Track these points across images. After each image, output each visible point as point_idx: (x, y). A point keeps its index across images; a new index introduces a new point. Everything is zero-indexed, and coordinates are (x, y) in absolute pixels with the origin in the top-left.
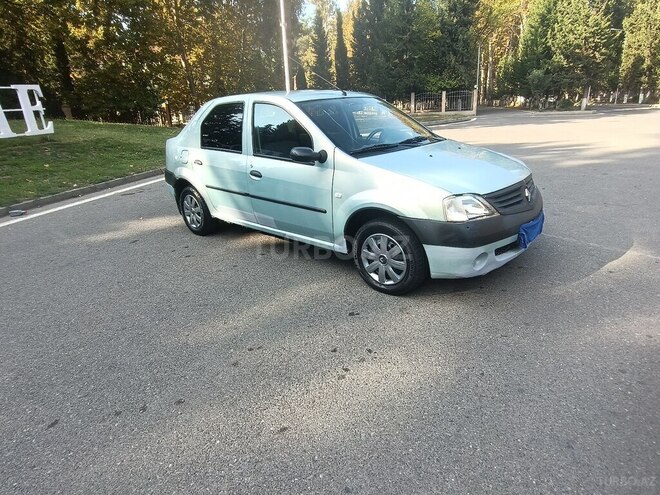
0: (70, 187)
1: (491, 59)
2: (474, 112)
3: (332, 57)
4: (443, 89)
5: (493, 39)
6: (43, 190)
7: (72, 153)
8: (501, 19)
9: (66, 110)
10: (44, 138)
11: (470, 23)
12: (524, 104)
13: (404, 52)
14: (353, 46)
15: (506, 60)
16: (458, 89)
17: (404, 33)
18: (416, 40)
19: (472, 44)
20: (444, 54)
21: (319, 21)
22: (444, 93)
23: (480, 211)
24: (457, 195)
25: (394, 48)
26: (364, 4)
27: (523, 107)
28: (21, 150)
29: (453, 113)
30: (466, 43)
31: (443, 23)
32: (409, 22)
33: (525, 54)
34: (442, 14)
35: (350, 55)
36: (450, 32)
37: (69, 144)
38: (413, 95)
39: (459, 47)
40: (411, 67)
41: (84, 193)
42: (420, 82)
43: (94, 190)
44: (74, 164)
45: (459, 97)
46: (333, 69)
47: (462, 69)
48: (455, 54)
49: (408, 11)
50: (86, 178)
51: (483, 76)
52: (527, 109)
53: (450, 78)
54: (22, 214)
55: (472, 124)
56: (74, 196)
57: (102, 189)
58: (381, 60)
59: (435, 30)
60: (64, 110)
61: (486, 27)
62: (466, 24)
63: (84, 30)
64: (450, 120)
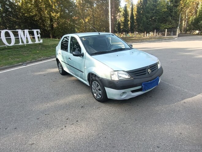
0: (41, 58)
1: (187, 17)
2: (177, 36)
3: (129, 19)
4: (166, 29)
5: (188, 11)
6: (33, 59)
7: (46, 48)
8: (191, 4)
9: (51, 36)
10: (40, 44)
11: (178, 6)
12: (199, 33)
13: (153, 16)
14: (136, 15)
15: (192, 18)
16: (172, 28)
17: (153, 10)
18: (157, 12)
19: (178, 13)
20: (167, 17)
21: (126, 8)
22: (166, 30)
23: (126, 77)
24: (115, 71)
25: (149, 15)
26: (141, 1)
27: (198, 34)
28: (34, 47)
29: (169, 36)
30: (176, 13)
31: (168, 6)
32: (156, 6)
33: (199, 15)
34: (168, 3)
35: (135, 18)
36: (170, 9)
37: (46, 45)
38: (155, 30)
39: (173, 14)
40: (155, 21)
41: (44, 60)
42: (158, 26)
43: (47, 59)
44: (45, 51)
45: (172, 31)
46: (129, 22)
47: (174, 21)
48: (171, 16)
49: (155, 3)
50: (46, 55)
51: (183, 23)
52: (199, 35)
53: (169, 25)
54: (26, 65)
55: (175, 40)
56: (41, 60)
57: (49, 59)
58: (145, 19)
59: (165, 9)
60: (50, 36)
61: (184, 7)
62: (176, 6)
63: (55, 14)
64: (167, 39)
